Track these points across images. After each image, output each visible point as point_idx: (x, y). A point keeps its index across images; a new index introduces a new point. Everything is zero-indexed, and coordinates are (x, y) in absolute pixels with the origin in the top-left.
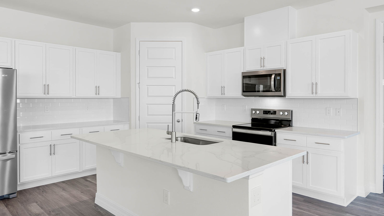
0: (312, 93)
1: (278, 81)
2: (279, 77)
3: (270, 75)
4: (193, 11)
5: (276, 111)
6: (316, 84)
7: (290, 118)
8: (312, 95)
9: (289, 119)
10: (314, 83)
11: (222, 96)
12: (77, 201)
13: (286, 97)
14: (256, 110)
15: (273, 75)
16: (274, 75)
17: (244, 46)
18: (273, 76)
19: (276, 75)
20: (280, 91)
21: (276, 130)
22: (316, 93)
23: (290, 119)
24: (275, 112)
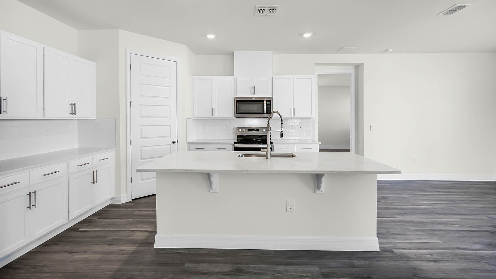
0: (292, 115)
1: (268, 106)
2: (269, 103)
3: (263, 101)
4: (209, 37)
5: (259, 128)
10: (293, 108)
11: (212, 117)
12: (128, 255)
14: (242, 128)
17: (233, 75)
18: (265, 102)
19: (267, 101)
22: (294, 115)
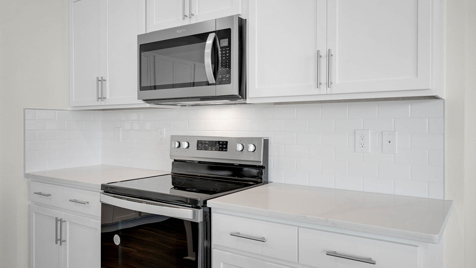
0: (318, 84)
1: (224, 52)
2: (227, 40)
3: (203, 37)
5: (227, 142)
6: (329, 55)
7: (262, 160)
8: (317, 91)
9: (257, 164)
10: (323, 53)
13: (248, 101)
15: (210, 34)
16: (214, 34)
19: (219, 35)
20: (229, 81)
21: (210, 204)
22: (329, 84)
23: (260, 162)
24: (222, 145)
